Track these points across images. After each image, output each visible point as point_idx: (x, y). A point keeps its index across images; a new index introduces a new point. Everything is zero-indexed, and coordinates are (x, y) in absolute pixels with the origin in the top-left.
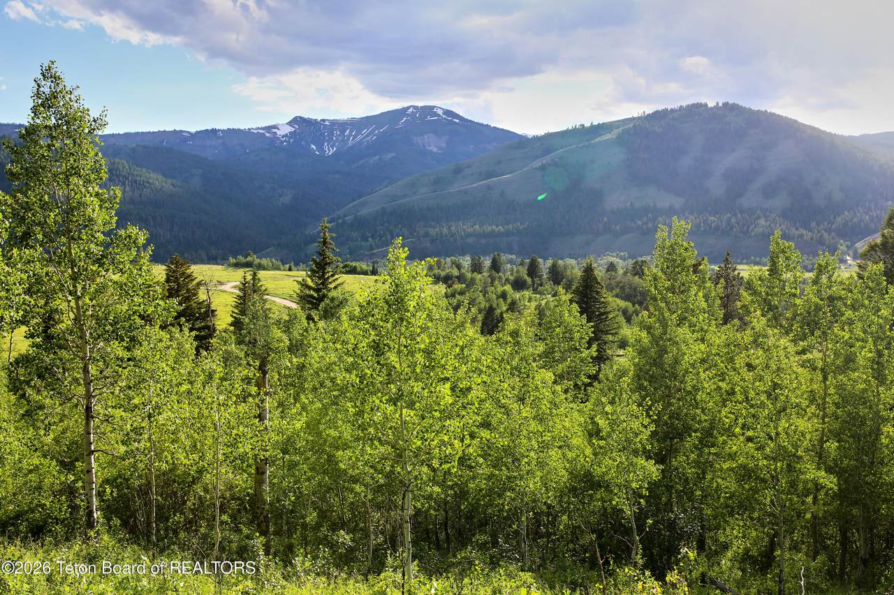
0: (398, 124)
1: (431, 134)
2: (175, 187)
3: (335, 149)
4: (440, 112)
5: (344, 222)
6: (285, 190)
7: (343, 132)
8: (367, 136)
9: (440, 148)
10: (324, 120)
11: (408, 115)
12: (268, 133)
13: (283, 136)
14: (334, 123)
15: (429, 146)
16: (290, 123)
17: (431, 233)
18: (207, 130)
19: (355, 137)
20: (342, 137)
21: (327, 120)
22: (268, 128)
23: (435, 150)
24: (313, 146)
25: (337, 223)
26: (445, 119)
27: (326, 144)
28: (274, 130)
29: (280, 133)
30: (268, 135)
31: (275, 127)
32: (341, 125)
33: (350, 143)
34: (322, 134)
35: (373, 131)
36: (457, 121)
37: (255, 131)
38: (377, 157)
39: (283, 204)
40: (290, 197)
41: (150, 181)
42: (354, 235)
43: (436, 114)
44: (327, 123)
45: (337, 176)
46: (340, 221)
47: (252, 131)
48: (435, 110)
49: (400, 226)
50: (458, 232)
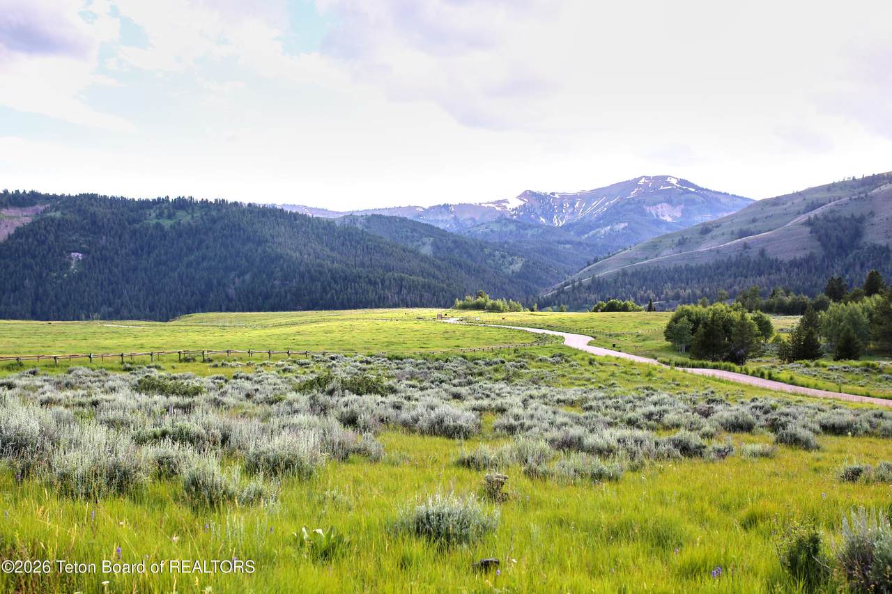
0: (629, 195)
1: (666, 204)
2: (405, 252)
3: (564, 221)
4: (674, 181)
5: (581, 284)
6: (516, 258)
7: (572, 205)
8: (598, 208)
9: (674, 218)
10: (553, 194)
11: (640, 186)
12: (498, 206)
13: (513, 210)
14: (563, 196)
15: (663, 216)
16: (520, 197)
17: (682, 294)
18: (439, 206)
19: (585, 209)
20: (572, 209)
21: (557, 193)
22: (499, 202)
23: (669, 220)
24: (542, 219)
25: (573, 286)
26: (680, 188)
27: (555, 217)
28: (504, 204)
29: (510, 207)
30: (498, 209)
31: (504, 201)
32: (573, 199)
33: (580, 216)
34: (551, 207)
35: (603, 203)
36: (693, 190)
37: (486, 206)
38: (609, 228)
39: (513, 272)
40: (521, 264)
41: (381, 245)
42: (593, 297)
43: (668, 184)
44: (557, 196)
45: (568, 246)
46: (576, 284)
47: (483, 205)
48: (668, 180)
49: (644, 288)
50: (714, 292)
